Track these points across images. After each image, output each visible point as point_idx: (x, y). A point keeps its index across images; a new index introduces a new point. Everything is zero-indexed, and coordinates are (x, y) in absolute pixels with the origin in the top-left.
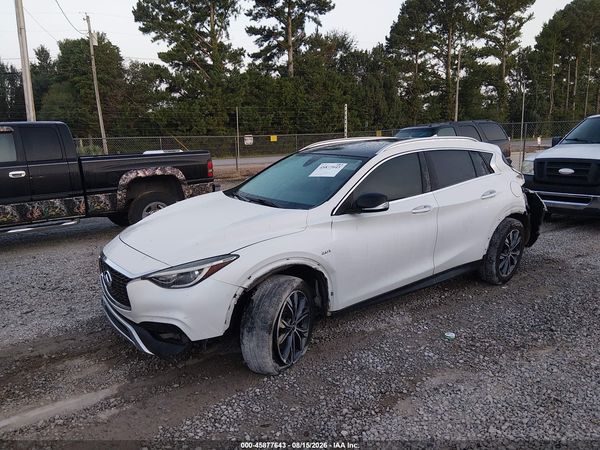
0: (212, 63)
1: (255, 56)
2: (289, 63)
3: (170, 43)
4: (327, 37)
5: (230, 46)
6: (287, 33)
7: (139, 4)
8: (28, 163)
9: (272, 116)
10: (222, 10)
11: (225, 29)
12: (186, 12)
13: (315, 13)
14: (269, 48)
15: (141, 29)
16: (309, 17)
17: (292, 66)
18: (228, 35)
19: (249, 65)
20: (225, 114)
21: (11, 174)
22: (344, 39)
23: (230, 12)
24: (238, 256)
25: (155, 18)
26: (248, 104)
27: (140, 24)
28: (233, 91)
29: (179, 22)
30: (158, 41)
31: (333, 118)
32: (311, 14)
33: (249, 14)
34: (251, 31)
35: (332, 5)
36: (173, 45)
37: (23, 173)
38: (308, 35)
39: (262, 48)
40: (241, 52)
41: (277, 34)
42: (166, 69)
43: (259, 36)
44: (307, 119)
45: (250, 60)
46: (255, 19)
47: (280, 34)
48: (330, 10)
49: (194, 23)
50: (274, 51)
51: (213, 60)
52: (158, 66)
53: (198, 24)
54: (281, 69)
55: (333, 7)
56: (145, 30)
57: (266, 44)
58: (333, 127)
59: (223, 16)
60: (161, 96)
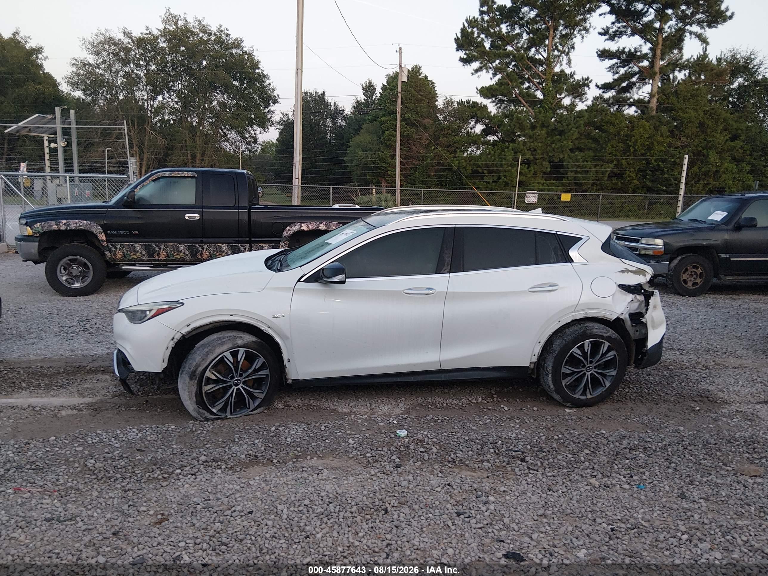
0: (541, 97)
1: (606, 87)
2: (651, 95)
3: (494, 75)
4: (719, 60)
5: (572, 75)
6: (654, 56)
7: (463, 30)
8: (203, 207)
9: (612, 165)
10: (567, 31)
11: (567, 54)
12: (520, 35)
13: (702, 27)
14: (627, 76)
15: (462, 60)
16: (691, 33)
17: (655, 100)
18: (569, 62)
19: (596, 99)
20: (546, 163)
21: (187, 216)
22: (748, 60)
23: (575, 33)
24: (183, 304)
25: (481, 45)
26: (581, 150)
27: (462, 54)
28: (561, 133)
29: (509, 48)
30: (479, 73)
31: (706, 173)
32: (695, 28)
33: (605, 32)
34: (604, 54)
35: (728, 14)
36: (499, 76)
37: (197, 216)
38: (685, 57)
39: (616, 76)
40: (586, 83)
41: (639, 57)
42: (485, 107)
43: (614, 61)
44: (663, 173)
45: (598, 92)
46: (612, 38)
47: (644, 57)
48: (725, 20)
49: (529, 49)
50: (634, 79)
51: (543, 94)
52: (475, 104)
53: (533, 50)
54: (640, 103)
55: (731, 17)
56: (466, 61)
57: (622, 71)
58: (705, 185)
59: (566, 38)
60: (474, 140)
